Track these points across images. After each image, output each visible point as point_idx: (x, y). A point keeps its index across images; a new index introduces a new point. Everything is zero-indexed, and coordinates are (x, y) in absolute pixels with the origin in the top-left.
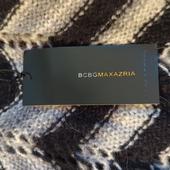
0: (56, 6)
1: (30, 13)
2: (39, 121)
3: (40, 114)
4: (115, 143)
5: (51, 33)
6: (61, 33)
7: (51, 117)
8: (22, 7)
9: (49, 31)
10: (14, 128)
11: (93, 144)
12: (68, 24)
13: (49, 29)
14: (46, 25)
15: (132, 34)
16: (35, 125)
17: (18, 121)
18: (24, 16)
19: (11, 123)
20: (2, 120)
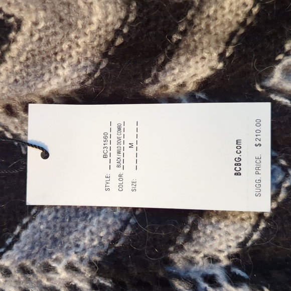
0: (73, 35)
1: (30, 55)
2: (92, 233)
3: (90, 219)
4: (228, 240)
5: (72, 84)
6: (90, 82)
7: (110, 221)
8: (14, 47)
9: (69, 83)
10: (51, 254)
11: (193, 249)
12: (99, 64)
13: (67, 79)
14: (60, 72)
15: (215, 55)
16: (86, 241)
17: (55, 240)
18: (21, 63)
19: (44, 246)
20: (25, 245)
